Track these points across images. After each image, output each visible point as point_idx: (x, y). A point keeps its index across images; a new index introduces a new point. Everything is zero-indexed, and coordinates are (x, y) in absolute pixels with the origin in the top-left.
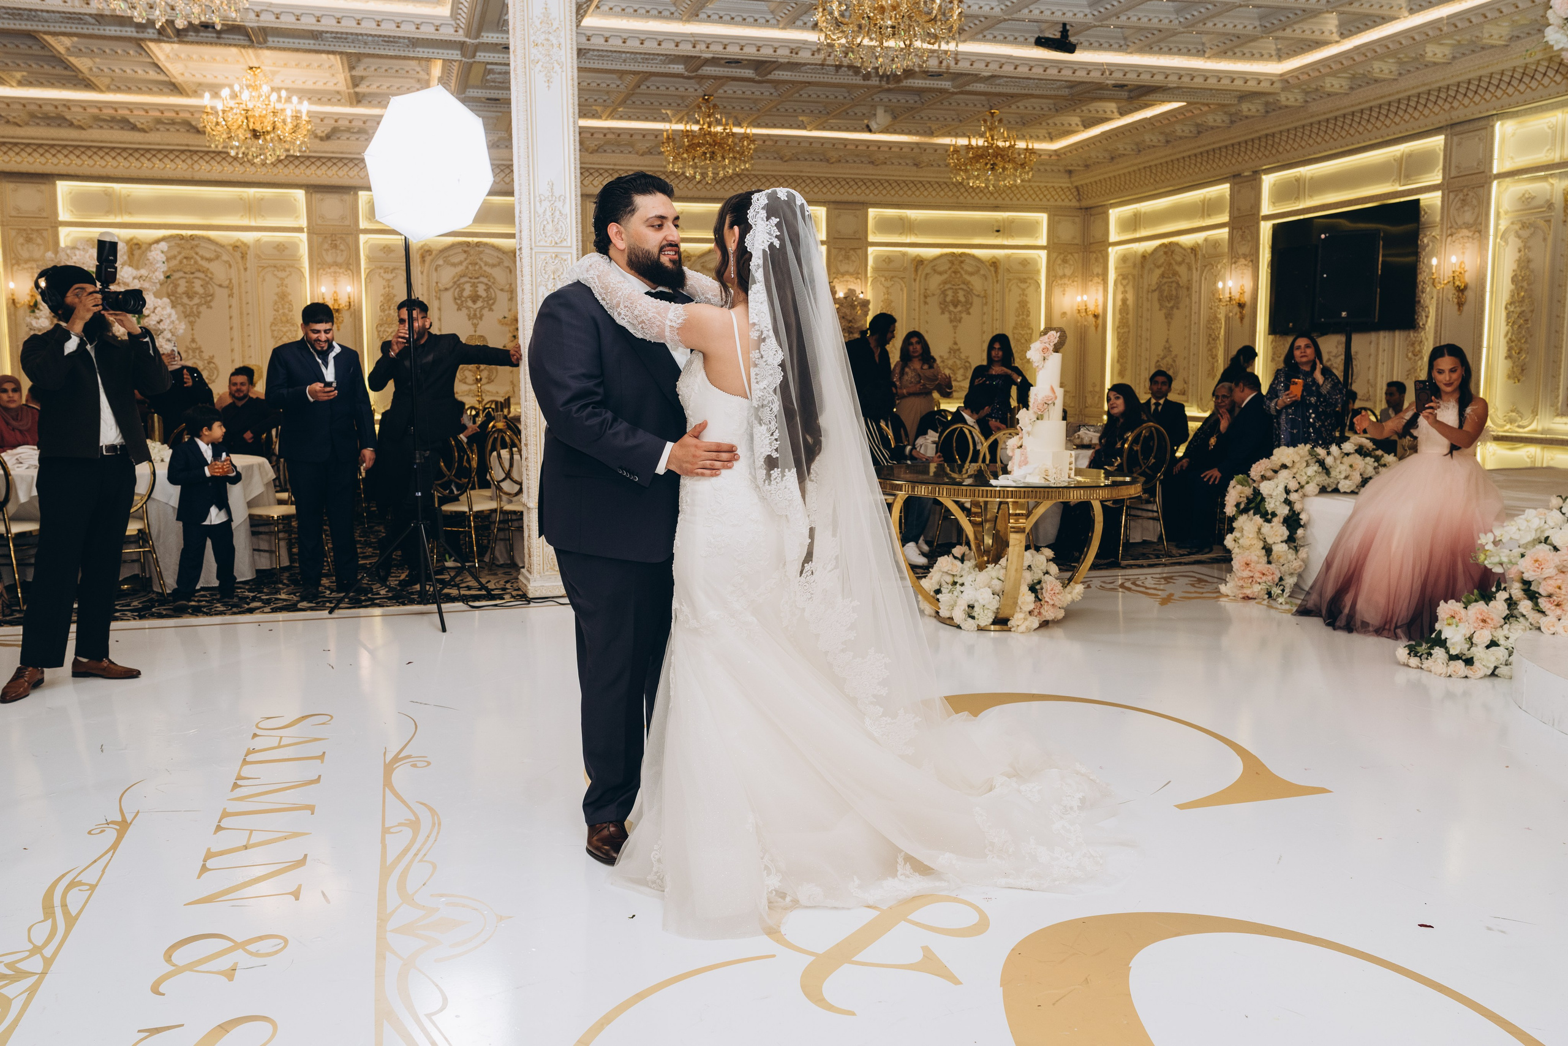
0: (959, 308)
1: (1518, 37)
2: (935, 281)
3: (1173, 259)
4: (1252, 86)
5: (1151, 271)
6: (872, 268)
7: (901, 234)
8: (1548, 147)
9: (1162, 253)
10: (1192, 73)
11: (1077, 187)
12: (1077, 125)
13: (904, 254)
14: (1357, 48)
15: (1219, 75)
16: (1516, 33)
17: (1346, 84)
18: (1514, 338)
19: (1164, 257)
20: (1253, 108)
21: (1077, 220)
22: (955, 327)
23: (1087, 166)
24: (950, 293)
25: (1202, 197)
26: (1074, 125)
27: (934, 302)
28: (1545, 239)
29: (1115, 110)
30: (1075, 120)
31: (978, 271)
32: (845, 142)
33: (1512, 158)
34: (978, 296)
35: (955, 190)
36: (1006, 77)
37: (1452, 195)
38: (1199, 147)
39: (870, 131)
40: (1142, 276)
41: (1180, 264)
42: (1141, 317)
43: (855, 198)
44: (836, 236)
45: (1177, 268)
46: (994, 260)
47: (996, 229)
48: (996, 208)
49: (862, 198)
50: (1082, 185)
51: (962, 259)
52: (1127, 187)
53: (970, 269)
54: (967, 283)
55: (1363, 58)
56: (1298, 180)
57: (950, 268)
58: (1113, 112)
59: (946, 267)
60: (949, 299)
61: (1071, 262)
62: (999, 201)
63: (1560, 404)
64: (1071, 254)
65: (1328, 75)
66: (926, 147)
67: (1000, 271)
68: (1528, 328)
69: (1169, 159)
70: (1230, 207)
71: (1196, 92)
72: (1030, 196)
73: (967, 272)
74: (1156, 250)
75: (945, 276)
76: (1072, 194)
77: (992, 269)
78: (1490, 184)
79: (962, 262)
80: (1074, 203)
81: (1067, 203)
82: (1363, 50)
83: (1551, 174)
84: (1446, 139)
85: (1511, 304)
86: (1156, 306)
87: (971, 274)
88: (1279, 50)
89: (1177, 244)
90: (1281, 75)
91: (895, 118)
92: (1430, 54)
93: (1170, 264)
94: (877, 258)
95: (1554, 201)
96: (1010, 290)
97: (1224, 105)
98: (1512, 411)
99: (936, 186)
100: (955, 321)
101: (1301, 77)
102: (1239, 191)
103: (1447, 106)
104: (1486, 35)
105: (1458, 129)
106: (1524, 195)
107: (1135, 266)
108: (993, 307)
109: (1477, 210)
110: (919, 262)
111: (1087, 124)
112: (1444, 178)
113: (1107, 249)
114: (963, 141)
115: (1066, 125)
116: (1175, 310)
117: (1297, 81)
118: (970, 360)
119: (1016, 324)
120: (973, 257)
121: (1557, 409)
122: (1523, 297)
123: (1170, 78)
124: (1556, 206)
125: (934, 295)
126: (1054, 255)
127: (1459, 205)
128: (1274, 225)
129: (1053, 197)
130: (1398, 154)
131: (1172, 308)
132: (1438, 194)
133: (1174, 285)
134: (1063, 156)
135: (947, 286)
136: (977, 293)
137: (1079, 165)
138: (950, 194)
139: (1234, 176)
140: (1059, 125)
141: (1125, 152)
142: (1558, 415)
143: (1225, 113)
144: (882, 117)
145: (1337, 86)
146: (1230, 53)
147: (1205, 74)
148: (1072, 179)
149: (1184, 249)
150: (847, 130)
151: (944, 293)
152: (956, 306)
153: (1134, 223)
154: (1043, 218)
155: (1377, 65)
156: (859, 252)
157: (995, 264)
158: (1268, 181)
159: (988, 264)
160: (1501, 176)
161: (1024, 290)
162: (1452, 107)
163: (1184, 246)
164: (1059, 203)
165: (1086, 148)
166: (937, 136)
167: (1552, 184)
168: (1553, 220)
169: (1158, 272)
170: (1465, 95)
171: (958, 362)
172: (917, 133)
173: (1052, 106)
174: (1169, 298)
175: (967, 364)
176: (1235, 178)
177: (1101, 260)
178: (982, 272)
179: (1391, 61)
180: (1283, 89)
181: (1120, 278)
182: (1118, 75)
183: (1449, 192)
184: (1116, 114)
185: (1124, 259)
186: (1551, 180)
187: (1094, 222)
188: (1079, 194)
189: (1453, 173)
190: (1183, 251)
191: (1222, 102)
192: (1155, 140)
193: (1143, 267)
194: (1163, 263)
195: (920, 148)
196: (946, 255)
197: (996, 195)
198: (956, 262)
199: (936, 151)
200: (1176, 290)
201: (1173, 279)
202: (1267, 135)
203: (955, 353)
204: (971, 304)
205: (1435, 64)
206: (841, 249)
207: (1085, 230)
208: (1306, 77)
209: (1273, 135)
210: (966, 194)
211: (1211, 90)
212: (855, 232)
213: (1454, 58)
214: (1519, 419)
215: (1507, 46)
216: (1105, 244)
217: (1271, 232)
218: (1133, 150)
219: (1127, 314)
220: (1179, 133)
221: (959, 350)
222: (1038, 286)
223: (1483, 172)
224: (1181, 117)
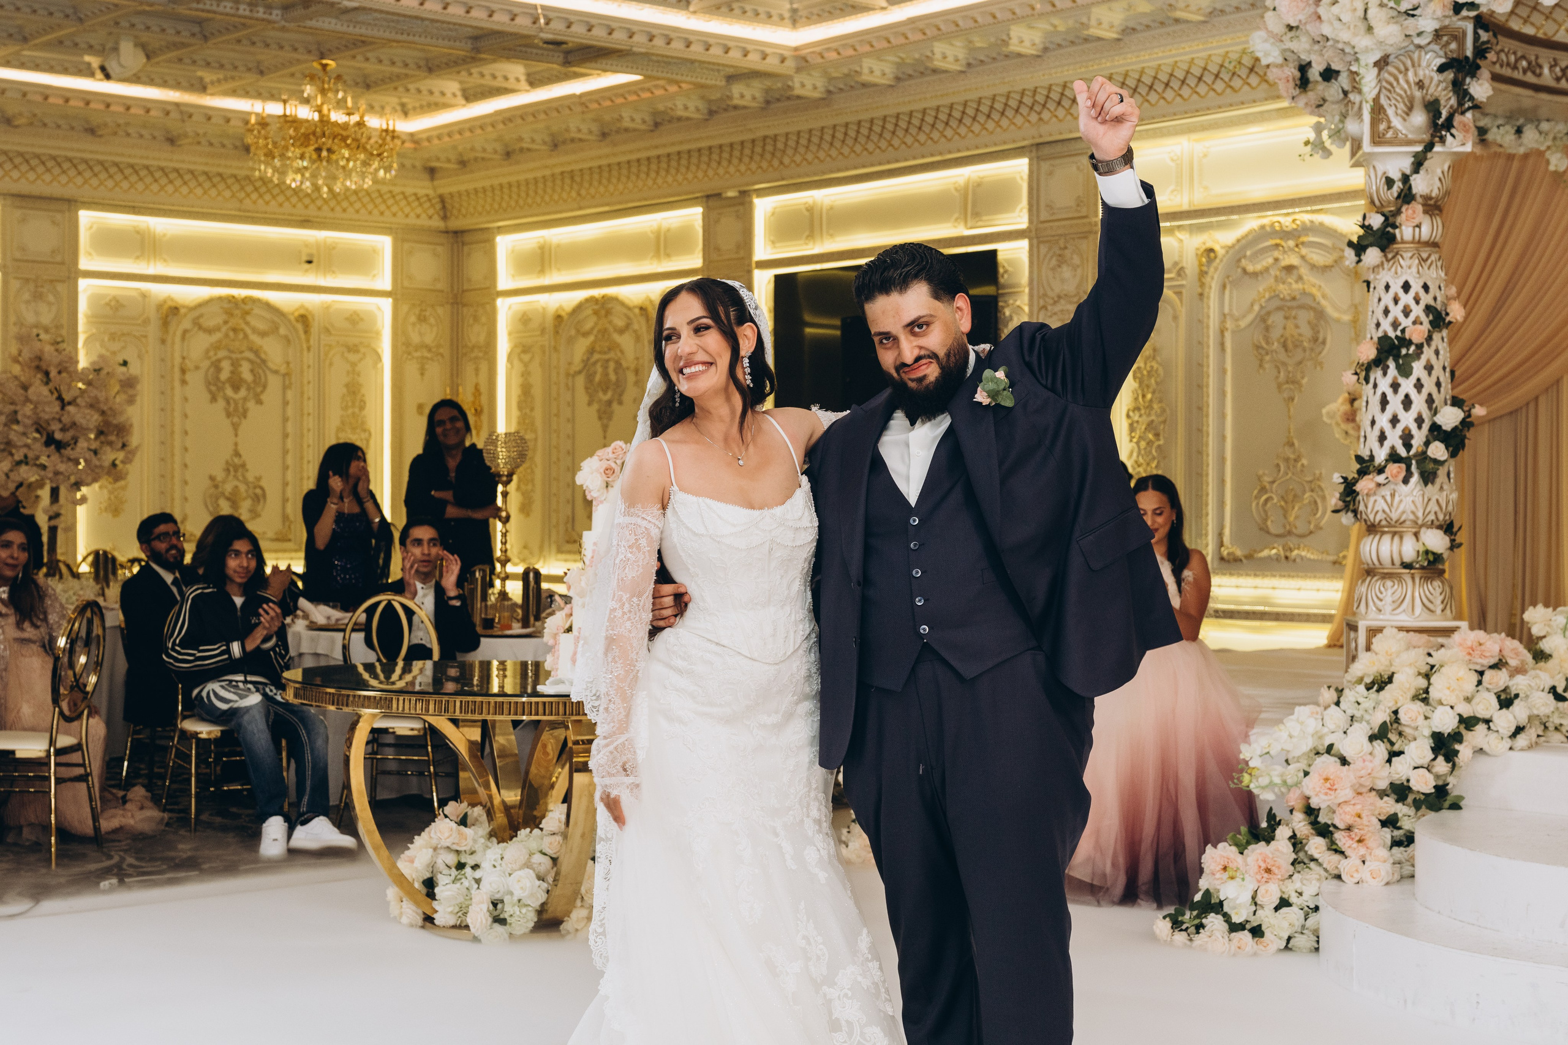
0: (243, 393)
1: (1134, 29)
2: (200, 344)
3: (610, 322)
4: (753, 61)
5: (571, 341)
6: (87, 317)
7: (137, 258)
8: (1172, 187)
9: (589, 312)
10: (669, 35)
11: (442, 199)
12: (454, 95)
13: (144, 295)
14: (912, 21)
15: (707, 41)
16: (1131, 24)
17: (889, 70)
18: (1141, 460)
19: (594, 319)
20: (748, 94)
21: (440, 249)
22: (236, 427)
23: (463, 163)
24: (226, 366)
25: (655, 226)
26: (449, 95)
27: (196, 380)
28: (1175, 318)
29: (523, 78)
30: (451, 86)
31: (275, 329)
32: (45, 92)
34: (276, 372)
35: (236, 187)
36: (381, 12)
37: (1043, 249)
38: (656, 147)
39: (108, 77)
40: (556, 349)
41: (621, 332)
42: (557, 415)
43: (56, 190)
44: (18, 255)
45: (616, 337)
46: (302, 312)
47: (305, 258)
48: (305, 223)
49: (69, 191)
50: (451, 194)
51: (247, 307)
52: (530, 201)
53: (261, 326)
54: (256, 352)
55: (920, 36)
56: (810, 209)
57: (226, 322)
58: (518, 80)
59: (219, 320)
60: (224, 375)
61: (432, 320)
62: (312, 211)
64: (433, 306)
65: (867, 55)
66: (191, 110)
67: (314, 330)
68: (1159, 446)
69: (604, 162)
70: (704, 245)
71: (669, 63)
72: (364, 206)
73: (254, 330)
74: (579, 308)
75: (218, 336)
76: (432, 206)
77: (300, 327)
79: (247, 313)
80: (437, 223)
81: (424, 221)
82: (921, 25)
83: (1179, 227)
84: (1031, 165)
85: (1137, 409)
86: (582, 397)
87: (263, 334)
88: (794, 11)
89: (614, 299)
90: (796, 49)
91: (148, 57)
92: (1014, 41)
93: (604, 332)
94: (95, 300)
95: (1184, 265)
96: (331, 364)
97: (702, 86)
99: (201, 179)
100: (236, 414)
101: (826, 55)
102: (717, 221)
103: (1034, 117)
104: (1093, 22)
105: (1046, 150)
107: (543, 331)
108: (302, 393)
109: (1079, 271)
110: (171, 312)
111: (471, 96)
112: (1031, 221)
113: (494, 300)
114: (274, 109)
115: (437, 94)
116: (615, 405)
117: (820, 60)
118: (263, 483)
119: (343, 423)
120: (268, 306)
122: (1151, 401)
123: (636, 38)
124: (1188, 271)
125: (197, 368)
126: (405, 308)
127: (1054, 262)
128: (778, 279)
129: (401, 209)
130: (961, 181)
131: (609, 403)
132: (1024, 244)
133: (612, 365)
134: (426, 144)
135: (221, 354)
136: (274, 367)
137: (449, 161)
138: (227, 194)
139: (708, 197)
140: (425, 92)
141: (534, 146)
143: (703, 98)
144: (129, 55)
145: (878, 73)
146: (724, 9)
147: (688, 39)
148: (436, 183)
149: (629, 308)
150: (51, 69)
151: (217, 366)
152: (236, 388)
153: (543, 259)
154: (384, 243)
155: (939, 48)
156: (60, 287)
157: (304, 319)
158: (763, 207)
159: (292, 318)
161: (354, 365)
162: (1041, 119)
163: (627, 302)
164: (412, 220)
165: (468, 134)
166: (212, 94)
167: (1181, 241)
168: (1184, 291)
169: (582, 346)
170: (1059, 103)
171: (242, 488)
172: (177, 86)
173: (422, 63)
174: (605, 386)
175: (258, 491)
176: (711, 199)
177: (484, 319)
178: (282, 331)
179: (958, 44)
180: (798, 70)
181: (519, 350)
182: (558, 26)
183: (1039, 243)
184: (524, 84)
185: (524, 320)
186: (1178, 234)
187: (469, 254)
188: (444, 207)
189: (1044, 215)
190: (625, 311)
191: (703, 81)
192: (584, 128)
193: (557, 332)
194: (592, 329)
195: (181, 113)
196: (220, 299)
197: (333, 203)
198: (237, 312)
199: (209, 118)
200: (616, 373)
201: (612, 355)
202: (765, 138)
203: (236, 471)
204: (265, 387)
205: (1019, 55)
206: (27, 280)
207: (456, 269)
208: (833, 55)
209: (775, 138)
210: (254, 196)
211: (692, 62)
212: (53, 252)
213: (1046, 49)
215: (1119, 40)
216: (490, 293)
217: (772, 286)
218: (545, 143)
219: (532, 409)
220: (627, 123)
221: (243, 466)
222: (379, 358)
223: (1086, 217)
224: (632, 98)
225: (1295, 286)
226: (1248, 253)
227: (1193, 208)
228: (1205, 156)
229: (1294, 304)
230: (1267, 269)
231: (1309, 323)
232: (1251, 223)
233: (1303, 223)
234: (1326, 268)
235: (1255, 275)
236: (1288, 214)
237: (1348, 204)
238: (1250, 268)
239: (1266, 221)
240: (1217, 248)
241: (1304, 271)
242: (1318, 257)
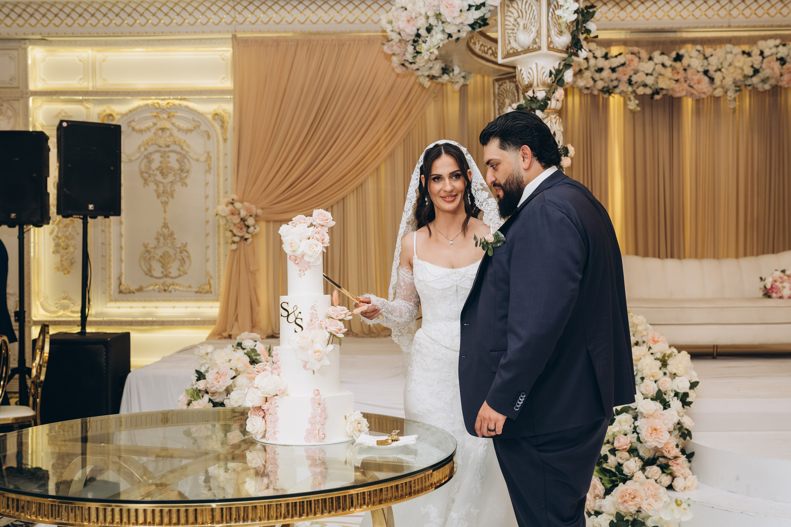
8: (81, 76)
18: (60, 235)
33: (44, 80)
63: (112, 292)
78: (27, 99)
83: (86, 100)
98: (64, 298)
106: (60, 113)
121: (110, 296)
142: (111, 301)
160: (36, 94)
167: (88, 108)
186: (87, 105)
214: (72, 305)
223: (18, 88)
225: (168, 139)
226: (136, 119)
227: (95, 90)
228: (104, 61)
229: (167, 149)
230: (149, 129)
231: (178, 160)
232: (137, 103)
233: (174, 105)
234: (190, 131)
235: (141, 131)
236: (163, 99)
237: (205, 97)
238: (137, 127)
239: (149, 102)
240: (114, 114)
241: (175, 131)
242: (184, 125)
